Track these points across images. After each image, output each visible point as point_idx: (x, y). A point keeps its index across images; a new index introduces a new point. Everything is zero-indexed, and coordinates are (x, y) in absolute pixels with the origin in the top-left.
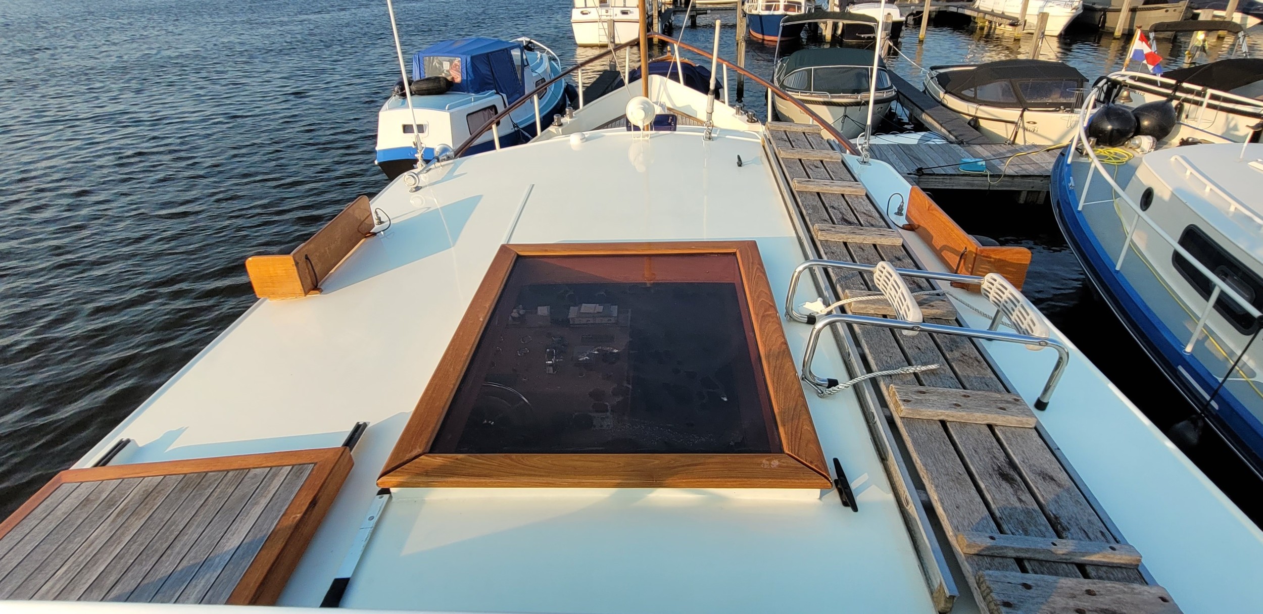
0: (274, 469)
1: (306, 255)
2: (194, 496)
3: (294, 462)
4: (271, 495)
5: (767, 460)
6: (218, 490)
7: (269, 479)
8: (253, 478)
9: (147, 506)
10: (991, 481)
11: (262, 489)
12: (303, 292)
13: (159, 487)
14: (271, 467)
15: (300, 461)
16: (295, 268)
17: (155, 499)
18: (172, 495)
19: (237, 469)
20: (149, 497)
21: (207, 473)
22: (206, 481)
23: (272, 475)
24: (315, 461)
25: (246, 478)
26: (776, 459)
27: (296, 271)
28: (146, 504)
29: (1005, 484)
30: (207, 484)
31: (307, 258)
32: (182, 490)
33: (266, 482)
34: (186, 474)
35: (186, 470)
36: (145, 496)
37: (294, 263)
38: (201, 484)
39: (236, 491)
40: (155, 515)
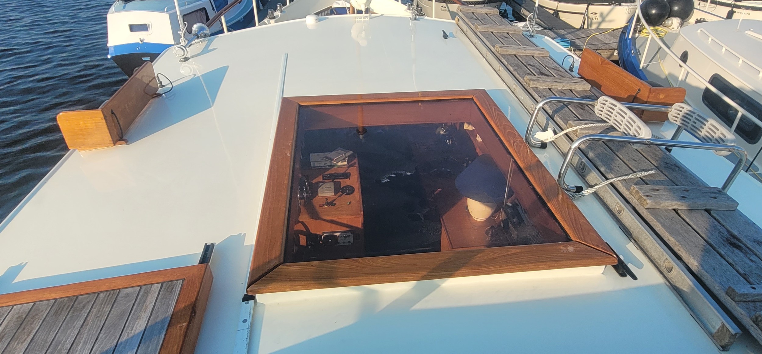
0: (144, 288)
1: (112, 110)
2: (71, 317)
3: (161, 280)
4: (150, 309)
5: (564, 247)
6: (95, 310)
7: (143, 296)
8: (126, 297)
9: (26, 331)
10: (726, 249)
11: (138, 305)
12: (112, 142)
13: (31, 313)
14: (141, 287)
15: (166, 279)
16: (104, 121)
17: (31, 324)
18: (48, 319)
19: (107, 291)
20: (24, 324)
21: (77, 297)
22: (79, 304)
23: (145, 293)
24: (182, 278)
25: (119, 297)
26: (570, 245)
27: (105, 124)
28: (24, 329)
29: (736, 251)
30: (82, 305)
31: (113, 113)
32: (56, 314)
33: (141, 299)
34: (56, 300)
35: (54, 296)
36: (20, 323)
37: (103, 117)
38: (75, 306)
39: (113, 310)
40: (36, 338)
